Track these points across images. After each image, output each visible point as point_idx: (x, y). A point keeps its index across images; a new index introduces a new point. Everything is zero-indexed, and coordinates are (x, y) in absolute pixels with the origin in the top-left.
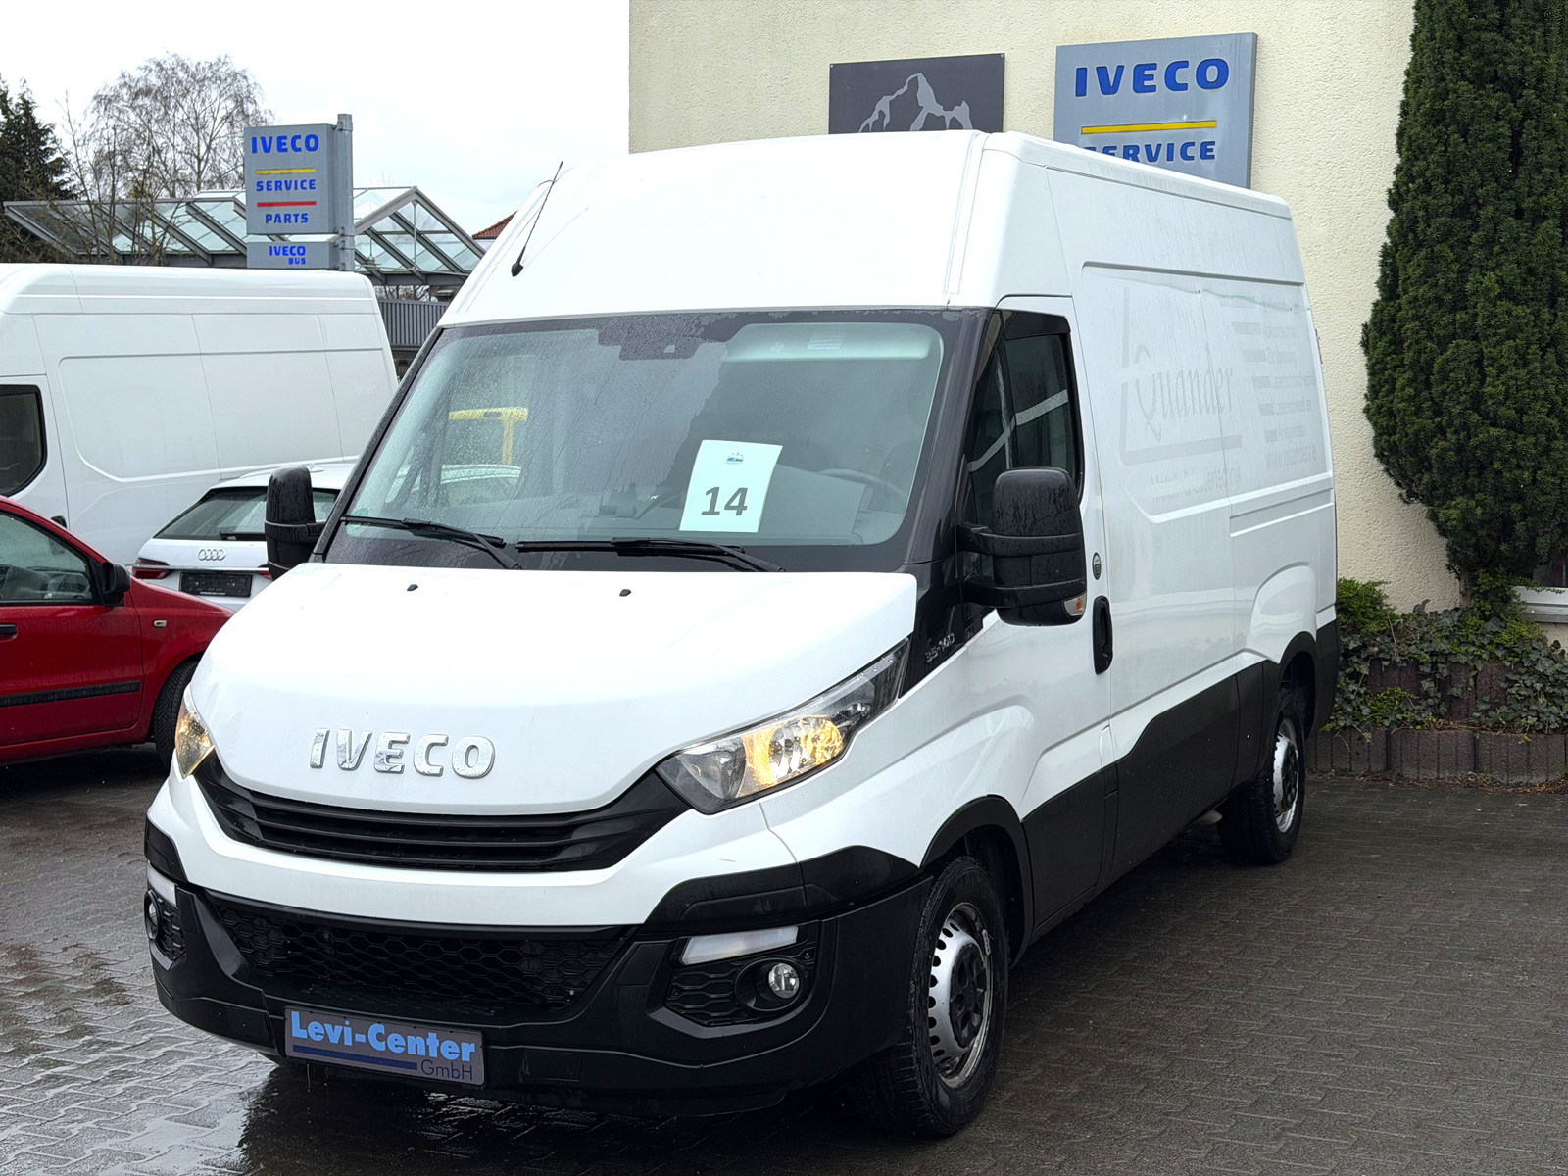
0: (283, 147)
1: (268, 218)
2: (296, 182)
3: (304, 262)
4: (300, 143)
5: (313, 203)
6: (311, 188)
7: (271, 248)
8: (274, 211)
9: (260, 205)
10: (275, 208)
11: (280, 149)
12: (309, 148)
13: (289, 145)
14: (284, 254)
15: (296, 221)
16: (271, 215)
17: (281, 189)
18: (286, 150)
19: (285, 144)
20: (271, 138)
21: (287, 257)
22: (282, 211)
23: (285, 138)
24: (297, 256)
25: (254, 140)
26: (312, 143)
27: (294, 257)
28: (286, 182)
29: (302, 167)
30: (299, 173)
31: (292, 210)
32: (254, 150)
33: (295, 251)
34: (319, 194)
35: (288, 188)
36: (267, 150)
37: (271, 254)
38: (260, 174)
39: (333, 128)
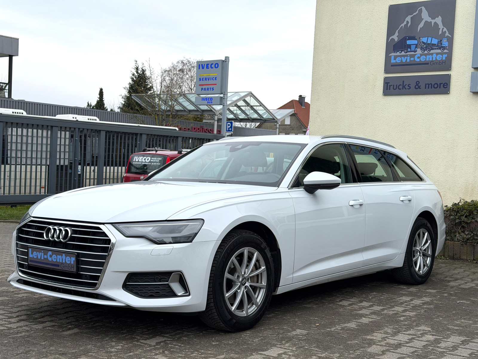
0: (208, 67)
1: (202, 89)
2: (211, 78)
3: (212, 103)
4: (213, 66)
5: (216, 84)
6: (215, 80)
7: (202, 98)
8: (204, 87)
9: (200, 85)
10: (204, 86)
11: (207, 68)
12: (216, 67)
13: (210, 67)
14: (206, 100)
15: (210, 90)
16: (203, 88)
17: (206, 80)
18: (209, 68)
19: (208, 66)
20: (204, 65)
21: (207, 101)
22: (206, 87)
23: (209, 64)
24: (210, 101)
25: (199, 65)
26: (217, 65)
27: (209, 101)
28: (208, 78)
29: (214, 73)
30: (212, 75)
31: (209, 87)
32: (199, 68)
33: (209, 99)
34: (218, 82)
35: (209, 80)
36: (203, 68)
37: (202, 100)
38: (200, 76)
39: (223, 61)
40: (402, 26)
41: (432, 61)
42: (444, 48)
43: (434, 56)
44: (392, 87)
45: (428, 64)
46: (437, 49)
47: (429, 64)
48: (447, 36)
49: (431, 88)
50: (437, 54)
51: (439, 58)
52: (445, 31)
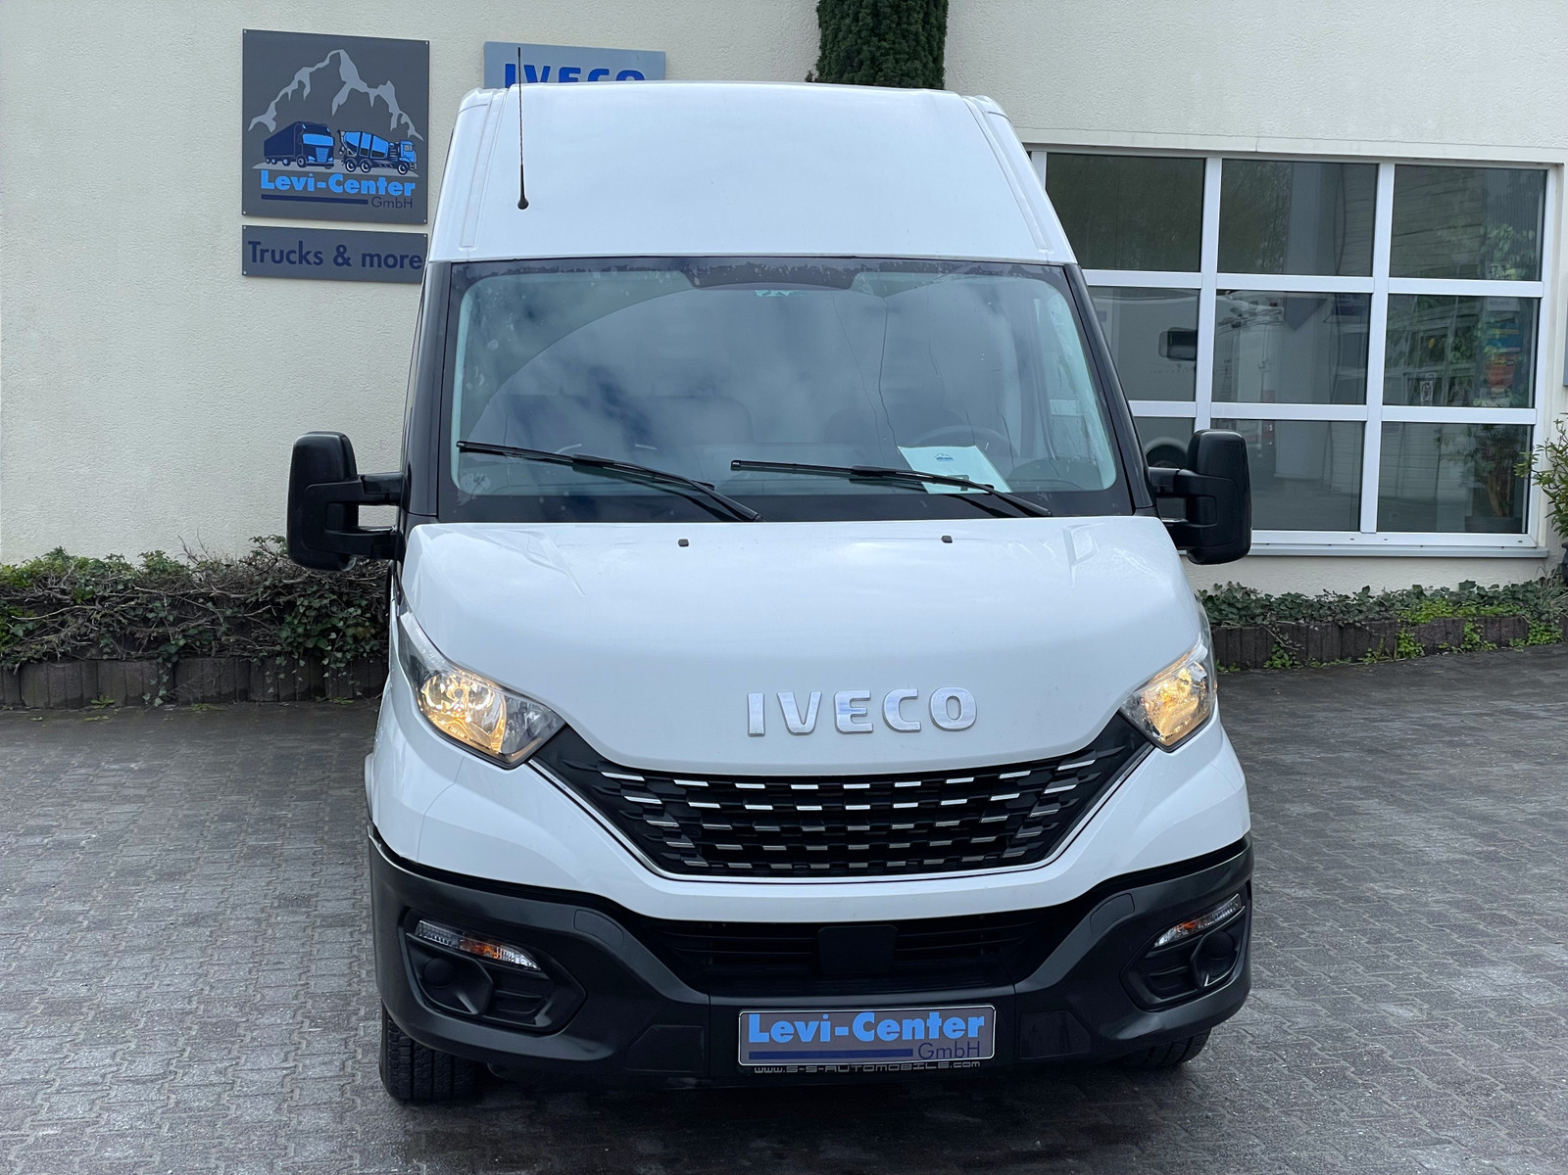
40: (287, 94)
41: (377, 196)
42: (407, 167)
43: (382, 183)
44: (267, 256)
45: (366, 202)
46: (388, 166)
47: (370, 203)
48: (412, 136)
49: (380, 266)
50: (389, 179)
51: (395, 189)
52: (406, 123)
